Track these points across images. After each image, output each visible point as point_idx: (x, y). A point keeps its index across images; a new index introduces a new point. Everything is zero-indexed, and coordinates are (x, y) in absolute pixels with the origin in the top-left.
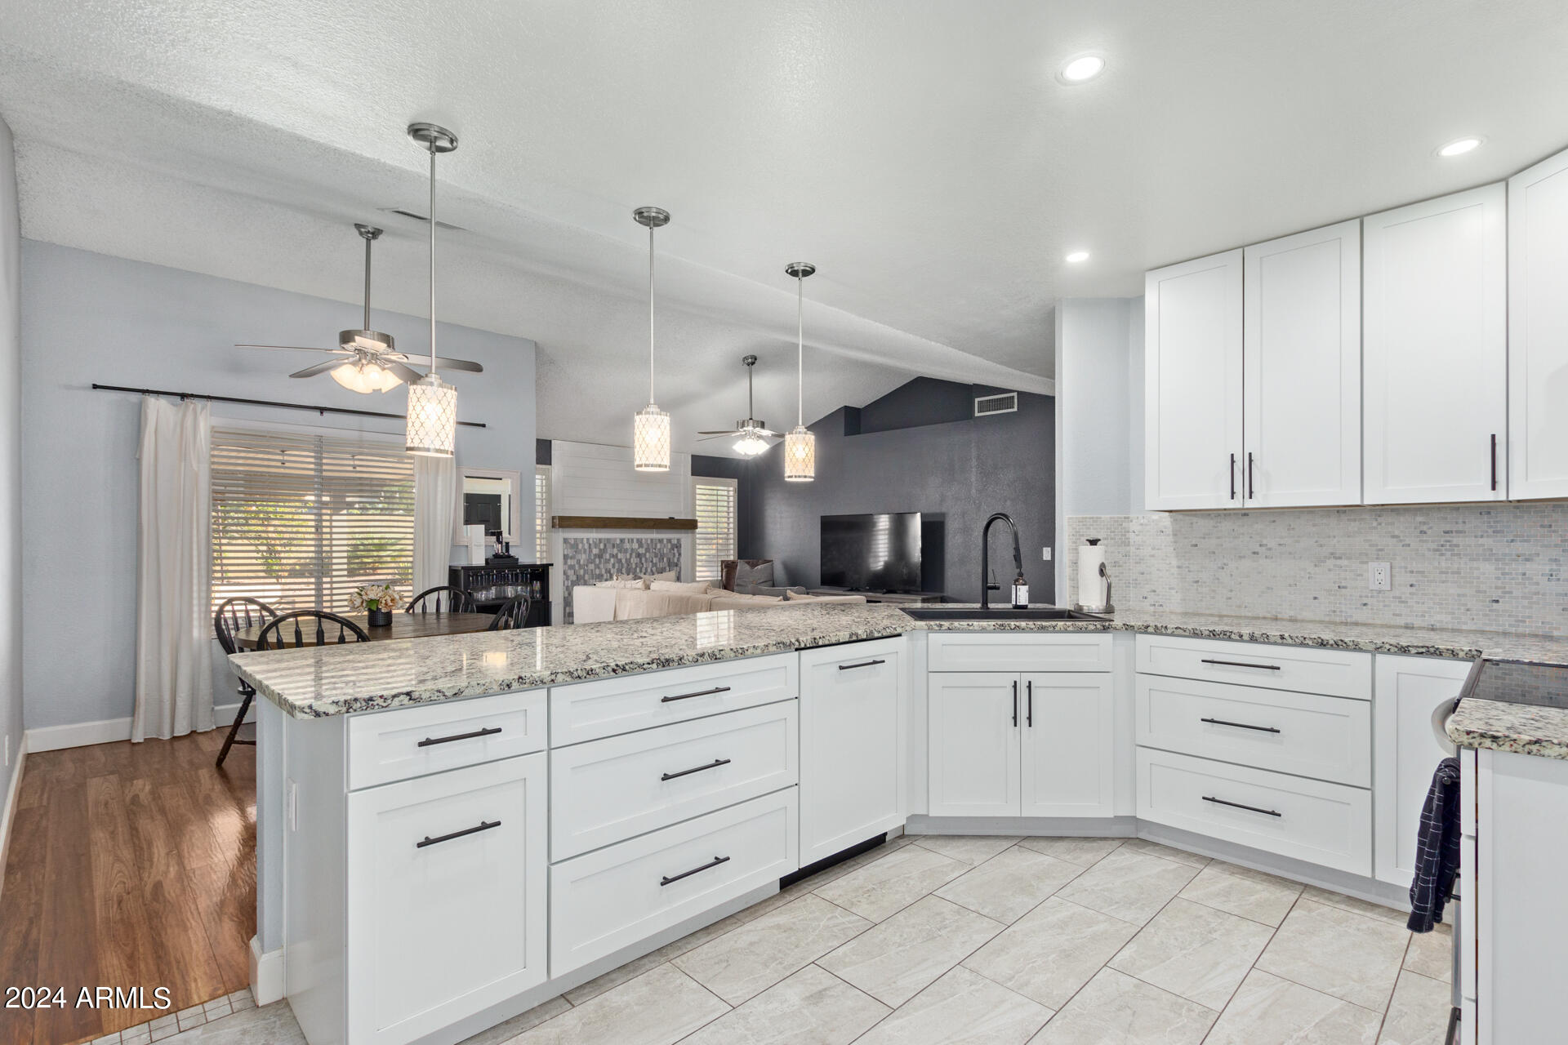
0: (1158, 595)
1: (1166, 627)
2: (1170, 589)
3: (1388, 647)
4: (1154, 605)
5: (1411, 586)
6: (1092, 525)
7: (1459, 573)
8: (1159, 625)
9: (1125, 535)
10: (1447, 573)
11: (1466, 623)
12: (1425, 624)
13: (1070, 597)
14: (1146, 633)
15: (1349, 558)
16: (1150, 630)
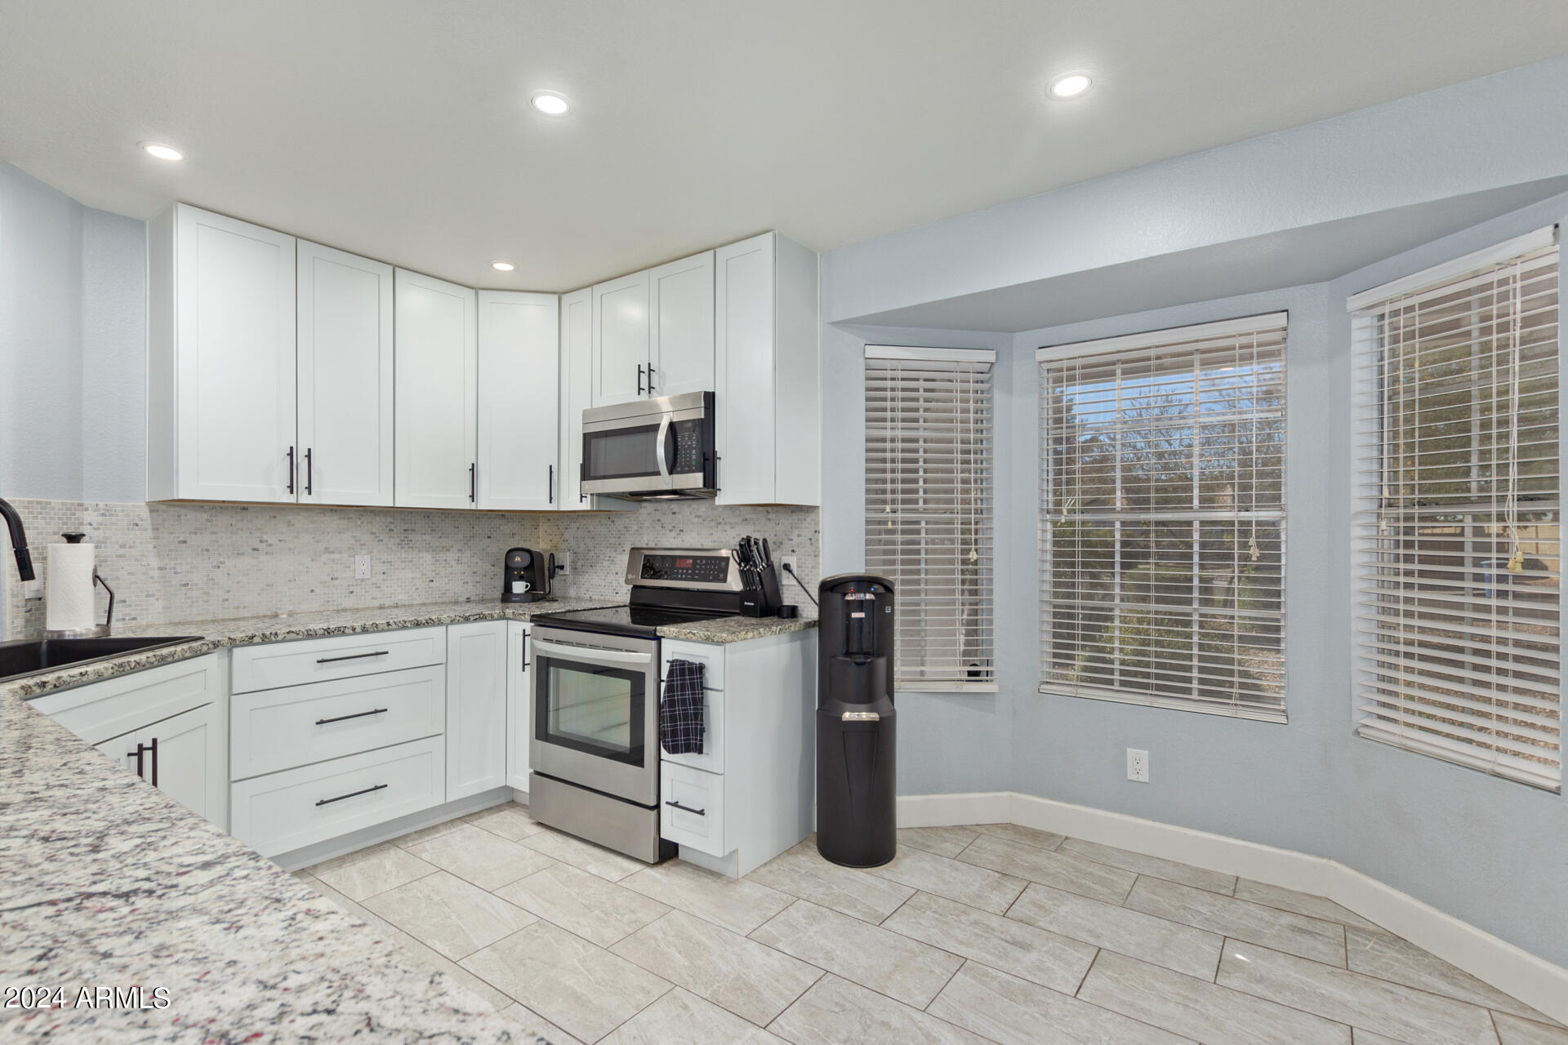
1: (276, 634)
5: (384, 573)
6: (41, 513)
8: (268, 633)
10: (405, 562)
11: (416, 599)
15: (340, 553)
16: (256, 640)
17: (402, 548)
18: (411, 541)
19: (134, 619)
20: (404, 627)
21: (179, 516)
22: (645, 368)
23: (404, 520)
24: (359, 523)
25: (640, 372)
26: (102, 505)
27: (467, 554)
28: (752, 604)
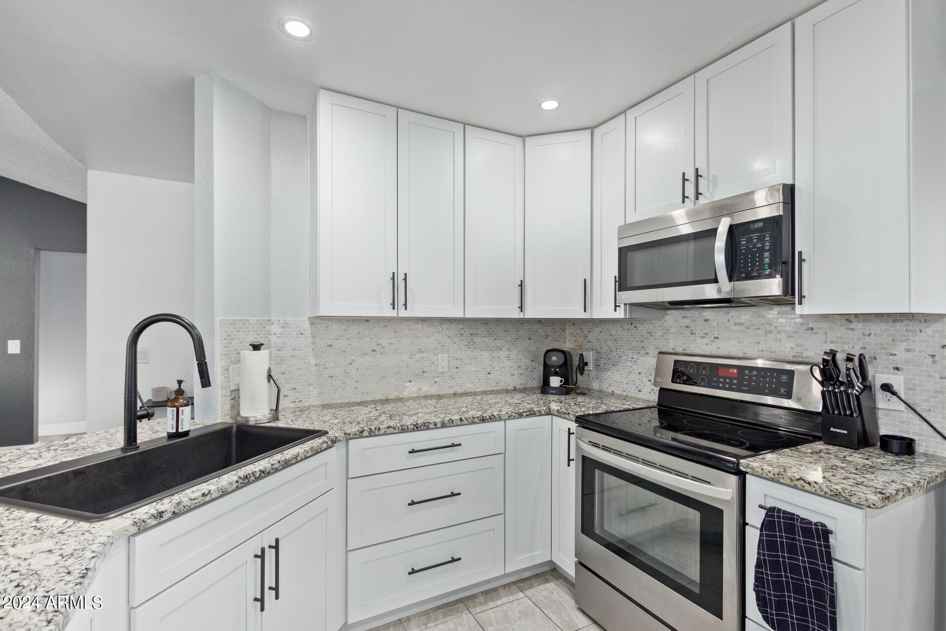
0: (298, 392)
1: (379, 429)
2: (308, 385)
4: (295, 402)
5: (457, 368)
6: (242, 328)
7: (476, 358)
8: (373, 428)
10: (471, 359)
12: (462, 391)
13: (222, 408)
14: (361, 437)
15: (428, 352)
16: (366, 433)
17: (469, 348)
18: (475, 342)
19: (301, 401)
20: (473, 423)
21: (327, 327)
22: (691, 176)
23: (470, 326)
24: (440, 329)
25: (684, 180)
26: (282, 321)
27: (514, 352)
28: (846, 432)
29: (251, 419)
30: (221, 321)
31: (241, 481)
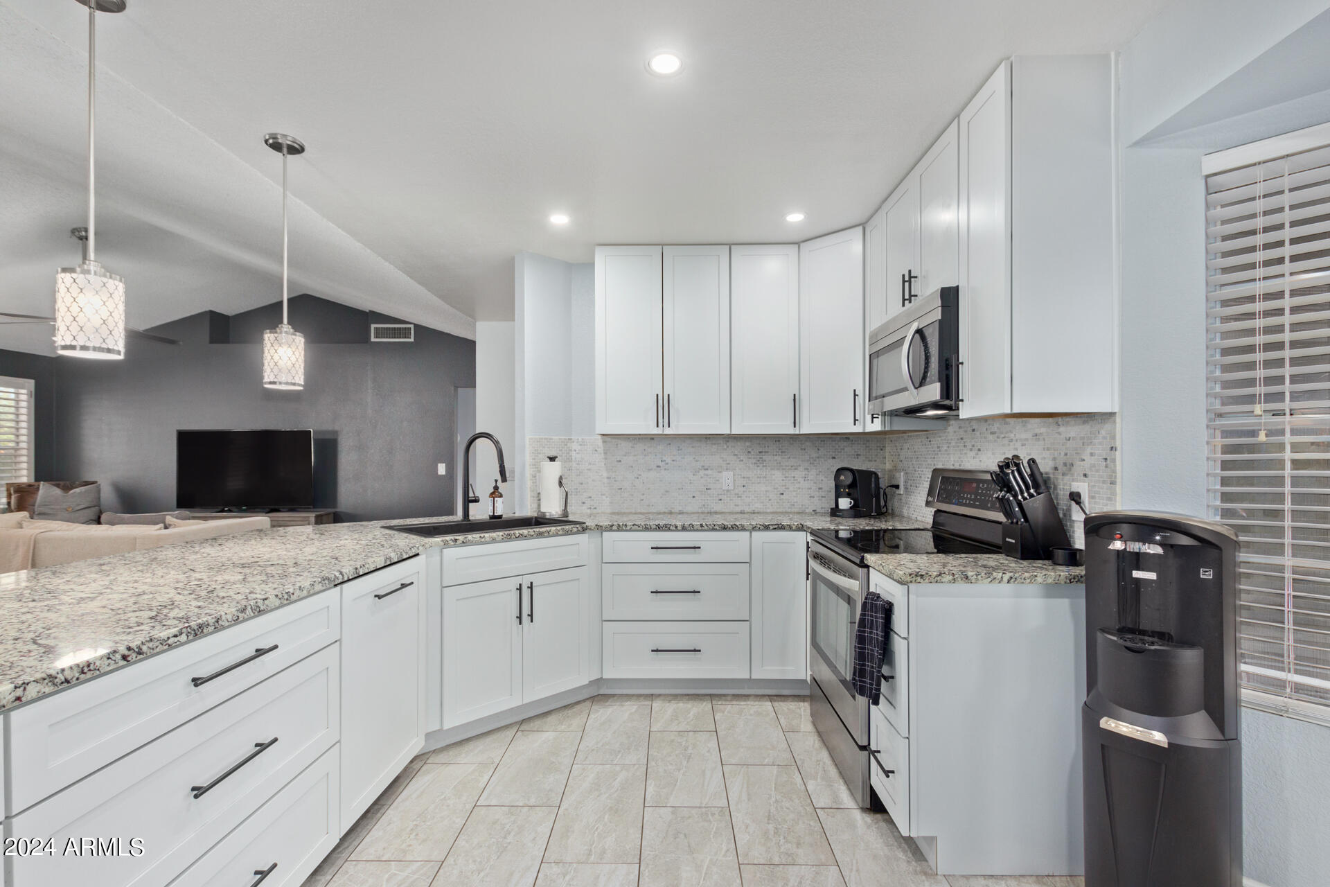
0: (593, 500)
1: (626, 525)
2: (602, 495)
3: (759, 526)
5: (744, 486)
6: (547, 445)
7: (765, 477)
8: (619, 525)
9: (569, 453)
10: (760, 478)
11: (769, 508)
12: (750, 510)
13: (531, 506)
14: (611, 530)
15: (712, 469)
16: (614, 528)
17: (758, 466)
19: (595, 508)
20: (714, 530)
21: (617, 445)
22: (907, 277)
23: (759, 444)
24: (725, 447)
25: (904, 281)
26: (580, 440)
27: (813, 472)
28: (1013, 541)
29: (547, 514)
30: (530, 439)
31: (505, 536)
